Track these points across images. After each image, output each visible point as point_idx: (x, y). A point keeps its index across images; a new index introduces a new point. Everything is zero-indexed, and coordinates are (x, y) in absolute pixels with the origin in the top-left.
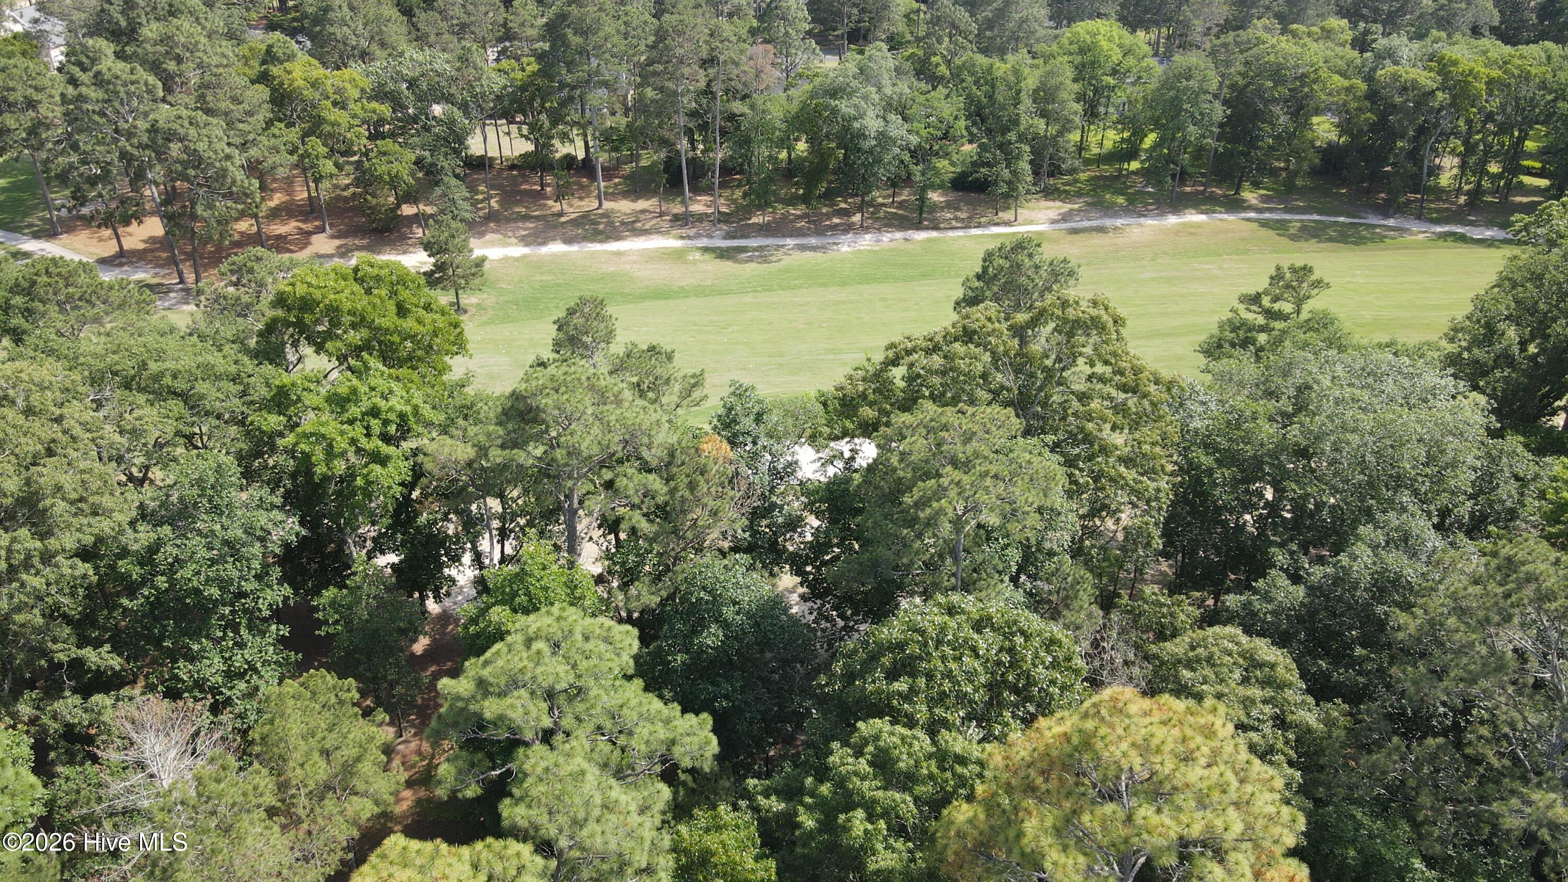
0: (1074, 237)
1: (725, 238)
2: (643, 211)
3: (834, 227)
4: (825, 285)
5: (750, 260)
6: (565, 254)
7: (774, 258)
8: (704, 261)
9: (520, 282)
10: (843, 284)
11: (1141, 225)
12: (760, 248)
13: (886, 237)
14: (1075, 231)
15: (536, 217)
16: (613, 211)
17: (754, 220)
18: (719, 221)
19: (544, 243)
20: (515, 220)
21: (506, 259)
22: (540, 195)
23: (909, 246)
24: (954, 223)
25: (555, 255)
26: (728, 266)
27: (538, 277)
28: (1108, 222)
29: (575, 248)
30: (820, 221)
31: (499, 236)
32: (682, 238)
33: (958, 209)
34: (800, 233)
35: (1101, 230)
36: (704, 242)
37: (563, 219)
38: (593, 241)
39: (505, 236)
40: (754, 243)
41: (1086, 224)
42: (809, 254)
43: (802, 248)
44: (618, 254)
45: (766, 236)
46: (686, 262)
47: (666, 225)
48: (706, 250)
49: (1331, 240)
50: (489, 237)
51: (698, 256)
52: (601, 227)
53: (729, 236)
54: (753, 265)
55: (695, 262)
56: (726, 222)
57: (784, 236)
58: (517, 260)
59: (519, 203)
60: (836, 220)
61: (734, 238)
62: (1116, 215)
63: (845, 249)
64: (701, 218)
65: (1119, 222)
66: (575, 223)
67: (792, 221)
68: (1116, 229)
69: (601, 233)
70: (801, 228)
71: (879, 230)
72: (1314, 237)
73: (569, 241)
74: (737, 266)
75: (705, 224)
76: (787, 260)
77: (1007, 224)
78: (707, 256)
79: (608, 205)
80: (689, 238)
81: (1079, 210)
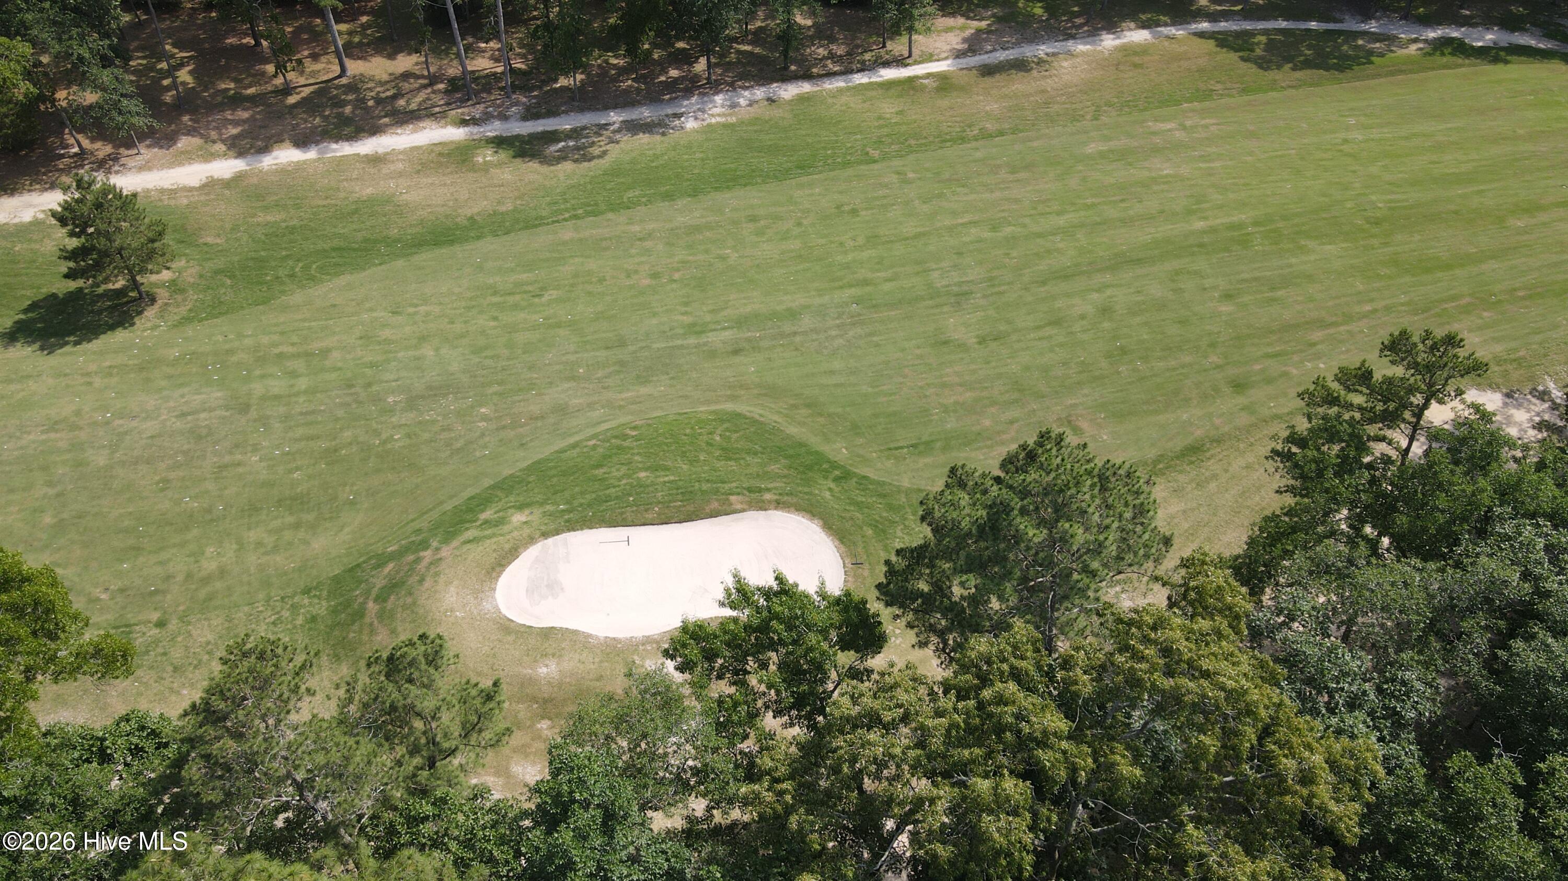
0: (988, 81)
1: (525, 118)
2: (406, 76)
3: (672, 86)
4: (669, 197)
5: (562, 157)
6: (299, 167)
7: (596, 151)
8: (500, 165)
9: (235, 228)
10: (695, 193)
11: (1070, 54)
12: (575, 133)
13: (744, 97)
14: (988, 71)
15: (252, 99)
16: (362, 78)
17: (563, 82)
18: (515, 88)
19: (265, 150)
20: (220, 107)
21: (211, 185)
22: (252, 55)
23: (776, 113)
24: (832, 66)
25: (283, 171)
26: (532, 171)
27: (261, 218)
28: (1030, 51)
29: (311, 154)
30: (652, 76)
31: (196, 141)
32: (464, 123)
33: (832, 39)
34: (625, 101)
35: (1021, 65)
36: (494, 129)
37: (292, 100)
38: (338, 138)
39: (207, 139)
40: (565, 123)
41: (1001, 56)
42: (643, 138)
43: (633, 127)
44: (375, 160)
45: (581, 110)
46: (474, 168)
47: (439, 100)
48: (500, 142)
49: (1308, 64)
50: (184, 142)
51: (488, 155)
52: (348, 110)
53: (530, 114)
54: (568, 166)
55: (486, 167)
56: (525, 88)
57: (607, 108)
58: (227, 184)
59: (223, 73)
60: (674, 73)
61: (536, 116)
62: (1034, 39)
63: (691, 124)
64: (487, 82)
65: (1042, 50)
66: (310, 105)
67: (615, 80)
68: (1040, 62)
69: (345, 121)
70: (627, 91)
71: (732, 85)
72: (1288, 59)
73: (302, 142)
74: (545, 169)
75: (496, 95)
76: (615, 152)
77: (900, 62)
78: (503, 155)
79: (355, 67)
80: (474, 122)
81: (989, 32)
